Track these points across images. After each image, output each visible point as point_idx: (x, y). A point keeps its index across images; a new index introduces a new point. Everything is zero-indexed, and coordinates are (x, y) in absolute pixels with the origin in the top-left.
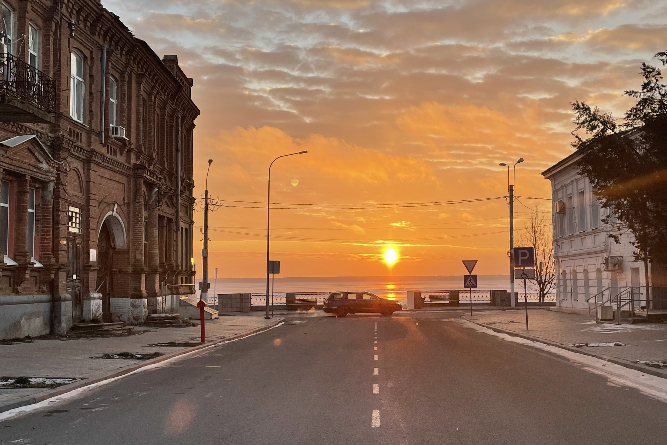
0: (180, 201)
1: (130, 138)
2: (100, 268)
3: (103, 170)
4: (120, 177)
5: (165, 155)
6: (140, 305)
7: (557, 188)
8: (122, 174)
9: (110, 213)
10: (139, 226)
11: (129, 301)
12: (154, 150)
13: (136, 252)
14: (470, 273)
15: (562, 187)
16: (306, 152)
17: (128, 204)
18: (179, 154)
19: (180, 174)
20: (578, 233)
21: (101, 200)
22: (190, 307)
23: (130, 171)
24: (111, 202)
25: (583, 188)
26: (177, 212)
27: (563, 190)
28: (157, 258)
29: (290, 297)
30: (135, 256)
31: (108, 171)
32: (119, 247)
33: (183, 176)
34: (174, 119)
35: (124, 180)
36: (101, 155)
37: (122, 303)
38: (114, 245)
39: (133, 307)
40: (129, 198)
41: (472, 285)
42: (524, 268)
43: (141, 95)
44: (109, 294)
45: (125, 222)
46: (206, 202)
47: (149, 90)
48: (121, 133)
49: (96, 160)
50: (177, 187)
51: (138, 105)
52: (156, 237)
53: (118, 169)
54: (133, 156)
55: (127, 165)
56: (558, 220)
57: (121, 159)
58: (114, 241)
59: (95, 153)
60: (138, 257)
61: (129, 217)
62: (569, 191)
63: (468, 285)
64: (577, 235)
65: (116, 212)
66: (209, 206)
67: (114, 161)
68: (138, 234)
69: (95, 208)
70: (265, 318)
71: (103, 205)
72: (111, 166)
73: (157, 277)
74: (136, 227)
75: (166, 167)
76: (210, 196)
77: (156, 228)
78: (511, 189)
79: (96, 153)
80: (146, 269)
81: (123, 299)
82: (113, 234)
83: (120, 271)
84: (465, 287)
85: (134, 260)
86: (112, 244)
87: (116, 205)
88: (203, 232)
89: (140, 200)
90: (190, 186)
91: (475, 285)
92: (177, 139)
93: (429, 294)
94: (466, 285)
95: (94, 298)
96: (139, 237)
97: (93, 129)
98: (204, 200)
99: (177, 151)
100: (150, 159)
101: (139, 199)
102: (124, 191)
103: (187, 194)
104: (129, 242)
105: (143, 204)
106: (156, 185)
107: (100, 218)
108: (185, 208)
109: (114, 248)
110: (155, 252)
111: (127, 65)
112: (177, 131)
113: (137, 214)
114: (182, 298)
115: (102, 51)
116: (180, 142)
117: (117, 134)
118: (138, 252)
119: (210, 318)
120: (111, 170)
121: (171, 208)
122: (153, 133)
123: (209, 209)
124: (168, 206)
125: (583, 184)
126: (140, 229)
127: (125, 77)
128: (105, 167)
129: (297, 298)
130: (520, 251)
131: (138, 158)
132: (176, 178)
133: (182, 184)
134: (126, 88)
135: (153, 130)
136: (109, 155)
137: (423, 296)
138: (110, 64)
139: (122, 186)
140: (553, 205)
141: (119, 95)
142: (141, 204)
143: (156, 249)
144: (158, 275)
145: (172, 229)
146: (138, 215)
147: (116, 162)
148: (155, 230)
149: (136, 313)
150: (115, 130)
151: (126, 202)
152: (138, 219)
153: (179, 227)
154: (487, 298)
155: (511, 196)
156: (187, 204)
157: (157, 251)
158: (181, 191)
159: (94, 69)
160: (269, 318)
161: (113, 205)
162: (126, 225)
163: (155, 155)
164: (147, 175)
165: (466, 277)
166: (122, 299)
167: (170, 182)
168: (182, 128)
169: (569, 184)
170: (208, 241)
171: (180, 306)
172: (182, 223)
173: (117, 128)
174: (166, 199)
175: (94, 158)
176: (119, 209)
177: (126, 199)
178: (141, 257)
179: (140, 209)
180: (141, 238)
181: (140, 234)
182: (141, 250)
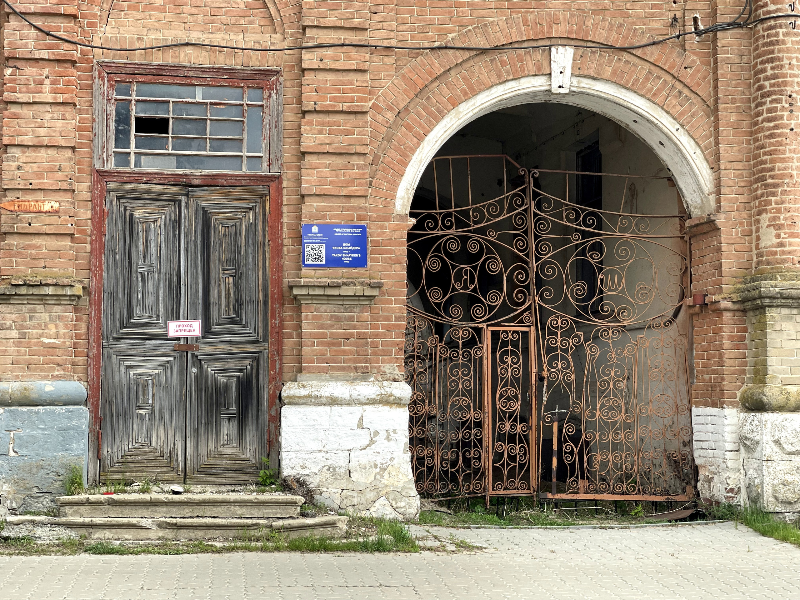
9: (523, 85)
39: (745, 447)
65: (581, 76)
81: (715, 411)
87: (571, 52)
166: (712, 410)
176: (610, 61)
177: (695, 19)
178: (775, 241)
179: (771, 43)
180: (772, 161)
181: (771, 144)
182: (779, 211)
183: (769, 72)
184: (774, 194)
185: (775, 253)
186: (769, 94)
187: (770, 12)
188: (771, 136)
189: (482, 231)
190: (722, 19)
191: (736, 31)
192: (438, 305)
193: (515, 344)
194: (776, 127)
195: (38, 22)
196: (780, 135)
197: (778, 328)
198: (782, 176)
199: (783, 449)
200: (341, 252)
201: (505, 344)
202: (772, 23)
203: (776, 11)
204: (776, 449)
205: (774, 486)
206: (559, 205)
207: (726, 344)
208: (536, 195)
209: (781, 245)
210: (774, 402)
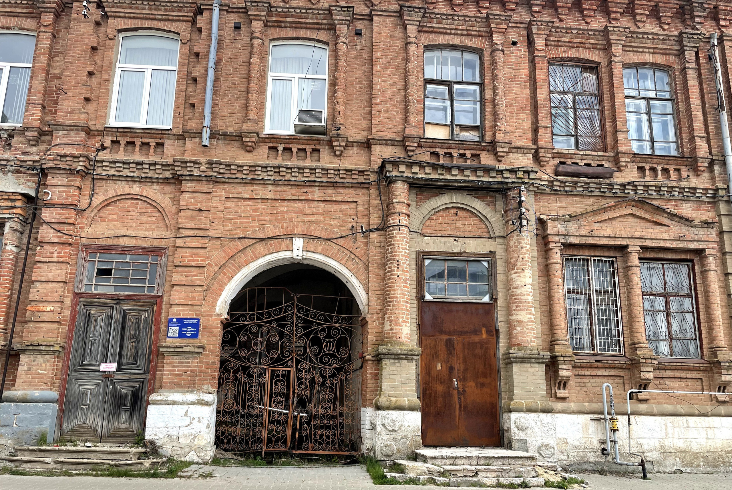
3: (244, 188)
4: (331, 191)
9: (281, 255)
10: (388, 270)
21: (236, 236)
23: (368, 177)
24: (277, 237)
31: (269, 188)
35: (349, 195)
49: (195, 174)
53: (308, 179)
59: (180, 164)
60: (386, 327)
65: (307, 251)
68: (387, 284)
71: (242, 243)
72: (273, 178)
87: (301, 240)
89: (391, 221)
96: (388, 289)
97: (191, 130)
101: (388, 221)
102: (356, 214)
107: (227, 265)
110: (515, 317)
118: (386, 317)
120: (279, 183)
128: (252, 182)
136: (268, 162)
139: (346, 206)
157: (522, 316)
161: (287, 241)
166: (365, 409)
176: (321, 245)
177: (362, 227)
178: (389, 327)
179: (391, 238)
180: (390, 290)
181: (390, 283)
182: (391, 313)
183: (390, 250)
184: (389, 306)
185: (389, 333)
186: (389, 260)
187: (390, 224)
188: (389, 279)
189: (269, 322)
190: (372, 227)
191: (379, 232)
192: (244, 357)
193: (283, 376)
194: (391, 275)
195: (55, 226)
196: (393, 279)
197: (388, 369)
198: (393, 297)
199: (386, 428)
200: (186, 331)
201: (278, 376)
202: (392, 228)
203: (394, 223)
204: (383, 428)
205: (381, 447)
206: (307, 310)
207: (369, 376)
208: (297, 305)
209: (392, 329)
210: (383, 405)
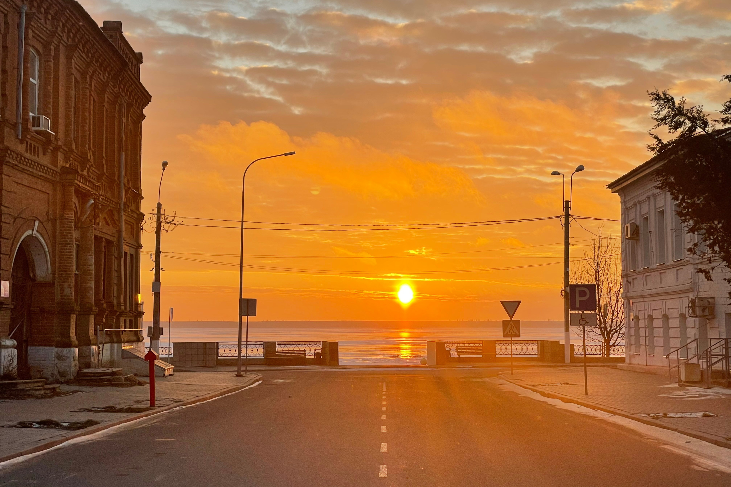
0: (124, 217)
1: (57, 133)
2: (15, 307)
3: (19, 175)
4: (43, 184)
5: (104, 155)
6: (68, 355)
7: (629, 206)
8: (46, 180)
9: (29, 232)
10: (67, 251)
11: (54, 350)
12: (90, 148)
13: (63, 285)
14: (511, 317)
15: (635, 205)
16: (294, 153)
17: (54, 221)
18: (123, 155)
19: (124, 180)
20: (655, 266)
21: (16, 215)
22: (135, 360)
23: (57, 177)
24: (30, 218)
25: (663, 207)
26: (119, 232)
27: (636, 208)
28: (92, 294)
29: (270, 347)
30: (62, 291)
31: (26, 176)
32: (41, 279)
33: (128, 184)
34: (117, 107)
35: (47, 188)
36: (17, 154)
37: (43, 354)
38: (34, 275)
39: (59, 359)
40: (55, 212)
41: (513, 333)
42: (583, 312)
43: (72, 74)
44: (26, 341)
45: (49, 244)
46: (159, 219)
47: (83, 69)
48: (45, 124)
49: (11, 160)
50: (120, 197)
51: (68, 88)
52: (90, 265)
53: (40, 173)
54: (60, 156)
55: (53, 168)
56: (629, 249)
57: (45, 160)
58: (34, 271)
59: (9, 152)
60: (67, 291)
61: (55, 238)
62: (645, 209)
63: (508, 334)
64: (653, 269)
65: (37, 231)
66: (162, 224)
67: (35, 162)
68: (66, 260)
69: (8, 225)
70: (237, 376)
71: (19, 221)
72: (30, 169)
73: (92, 318)
74: (63, 252)
75: (105, 171)
76: (164, 210)
77: (90, 254)
78: (567, 205)
79: (11, 151)
80: (77, 308)
81: (46, 348)
82: (33, 261)
83: (42, 311)
84: (504, 336)
85: (61, 296)
86: (31, 275)
87: (37, 223)
88: (154, 259)
89: (70, 215)
90: (138, 196)
91: (518, 333)
92: (119, 134)
93: (456, 345)
94: (505, 333)
95: (6, 347)
96: (68, 265)
97: (7, 120)
98: (156, 216)
99: (120, 149)
100: (84, 160)
101: (68, 214)
102: (49, 203)
103: (133, 208)
104: (53, 273)
105: (73, 221)
106: (92, 195)
107: (15, 239)
108: (130, 227)
109: (34, 280)
110: (88, 285)
111: (53, 33)
112: (120, 122)
113: (65, 234)
114: (126, 347)
115: (20, 13)
116: (124, 138)
117: (39, 126)
118: (66, 285)
119: (162, 375)
120: (31, 174)
121: (111, 227)
122: (87, 126)
123: (162, 228)
124: (107, 224)
125: (663, 201)
126: (70, 254)
127: (50, 50)
128: (23, 171)
129: (279, 348)
130: (577, 289)
131: (66, 159)
132: (119, 186)
133: (126, 195)
134: (52, 64)
135: (88, 121)
136: (27, 155)
137: (447, 347)
138: (30, 31)
139: (45, 196)
140: (623, 228)
141: (43, 73)
142: (70, 221)
143: (91, 282)
144: (93, 316)
145: (112, 255)
146: (67, 236)
147: (38, 164)
148: (90, 255)
149: (63, 367)
150: (36, 122)
151: (51, 217)
152: (66, 241)
153: (122, 253)
154: (533, 351)
155: (567, 216)
156: (133, 221)
157: (92, 285)
158: (125, 204)
159: (9, 38)
160: (242, 376)
161: (33, 222)
162: (51, 249)
163: (90, 155)
164: (80, 182)
165: (505, 323)
166: (44, 347)
167: (110, 192)
168: (127, 119)
169: (644, 201)
170: (161, 271)
171: (123, 358)
172: (125, 246)
173: (39, 118)
174: (104, 215)
175: (7, 159)
176: (41, 227)
178: (70, 292)
179: (70, 227)
180: (70, 266)
183: (69, 237)
184: (70, 277)
185: (70, 296)
186: (69, 244)
187: (69, 217)
188: (70, 258)
